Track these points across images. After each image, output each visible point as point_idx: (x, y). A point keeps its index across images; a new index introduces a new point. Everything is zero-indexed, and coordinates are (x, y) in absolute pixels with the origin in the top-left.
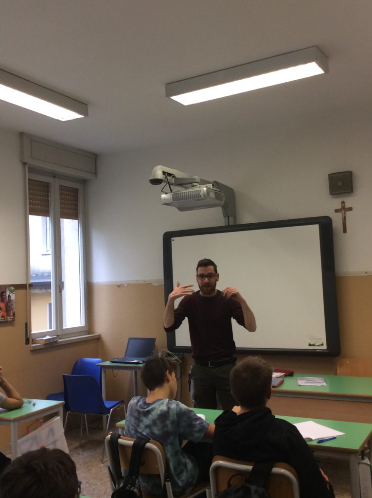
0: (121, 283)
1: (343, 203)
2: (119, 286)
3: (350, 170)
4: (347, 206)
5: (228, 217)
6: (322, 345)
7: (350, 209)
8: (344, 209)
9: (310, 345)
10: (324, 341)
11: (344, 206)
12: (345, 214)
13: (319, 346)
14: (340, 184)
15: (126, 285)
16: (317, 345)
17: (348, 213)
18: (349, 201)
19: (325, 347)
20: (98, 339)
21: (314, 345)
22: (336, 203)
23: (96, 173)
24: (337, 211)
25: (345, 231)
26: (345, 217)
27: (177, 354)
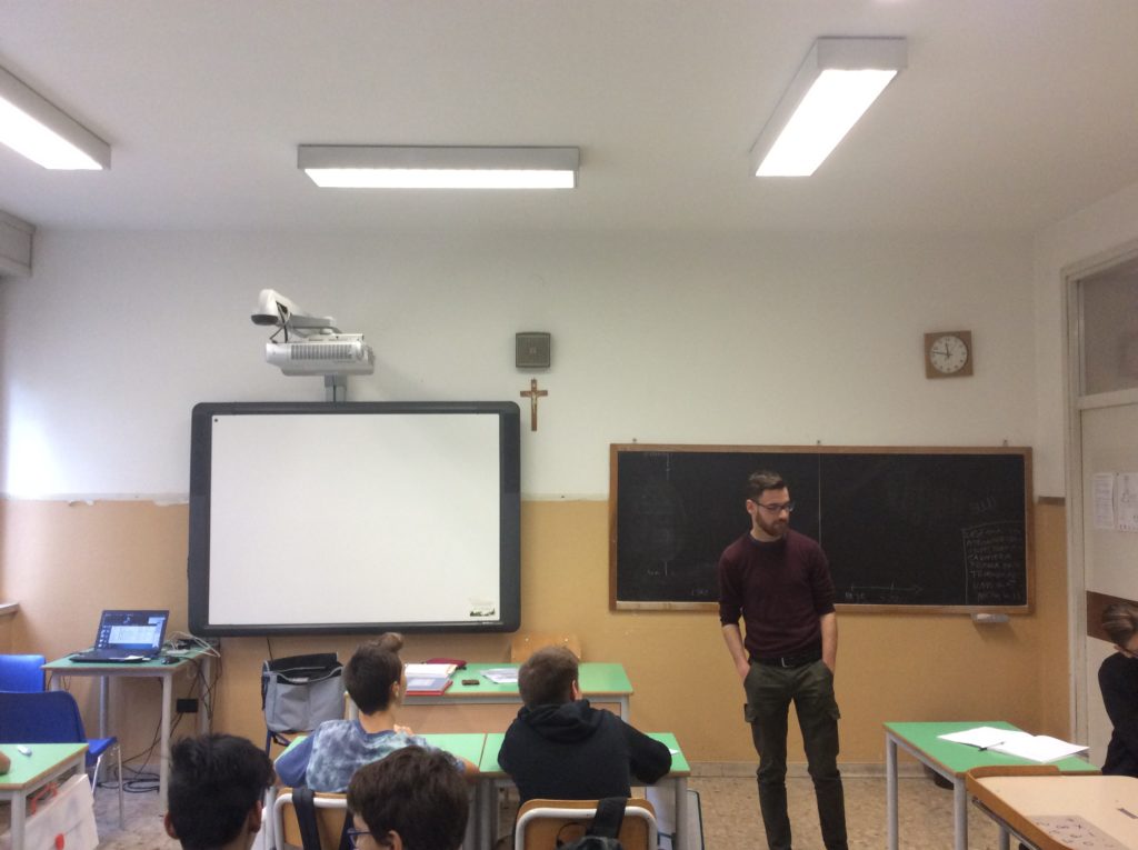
0: (79, 499)
1: (534, 382)
2: (72, 505)
3: (546, 331)
4: (540, 387)
5: (334, 388)
6: (493, 613)
7: (545, 393)
8: (534, 392)
9: (472, 614)
10: (496, 606)
11: (535, 387)
12: (536, 400)
13: (487, 615)
14: (533, 351)
15: (90, 503)
16: (484, 612)
17: (541, 400)
18: (544, 381)
19: (497, 617)
20: (14, 613)
21: (479, 614)
22: (523, 381)
23: (30, 266)
24: (523, 394)
25: (534, 427)
26: (536, 406)
27: (211, 639)
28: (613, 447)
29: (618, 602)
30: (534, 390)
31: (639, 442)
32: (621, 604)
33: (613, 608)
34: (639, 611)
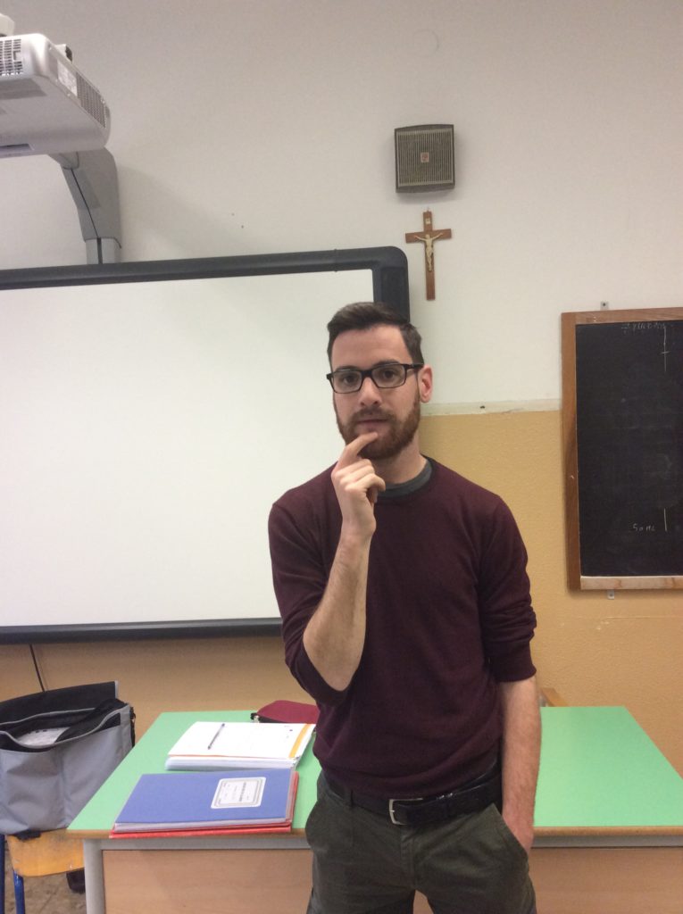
1: (428, 215)
4: (438, 225)
5: (99, 241)
7: (447, 234)
8: (430, 234)
11: (431, 225)
12: (432, 246)
14: (425, 158)
17: (441, 247)
18: (445, 213)
22: (409, 216)
25: (431, 295)
26: (432, 256)
28: (567, 318)
29: (582, 577)
30: (428, 229)
31: (612, 307)
32: (588, 581)
33: (574, 586)
34: (618, 592)
